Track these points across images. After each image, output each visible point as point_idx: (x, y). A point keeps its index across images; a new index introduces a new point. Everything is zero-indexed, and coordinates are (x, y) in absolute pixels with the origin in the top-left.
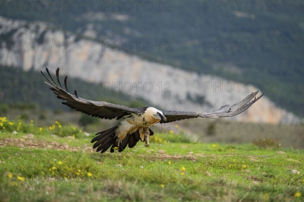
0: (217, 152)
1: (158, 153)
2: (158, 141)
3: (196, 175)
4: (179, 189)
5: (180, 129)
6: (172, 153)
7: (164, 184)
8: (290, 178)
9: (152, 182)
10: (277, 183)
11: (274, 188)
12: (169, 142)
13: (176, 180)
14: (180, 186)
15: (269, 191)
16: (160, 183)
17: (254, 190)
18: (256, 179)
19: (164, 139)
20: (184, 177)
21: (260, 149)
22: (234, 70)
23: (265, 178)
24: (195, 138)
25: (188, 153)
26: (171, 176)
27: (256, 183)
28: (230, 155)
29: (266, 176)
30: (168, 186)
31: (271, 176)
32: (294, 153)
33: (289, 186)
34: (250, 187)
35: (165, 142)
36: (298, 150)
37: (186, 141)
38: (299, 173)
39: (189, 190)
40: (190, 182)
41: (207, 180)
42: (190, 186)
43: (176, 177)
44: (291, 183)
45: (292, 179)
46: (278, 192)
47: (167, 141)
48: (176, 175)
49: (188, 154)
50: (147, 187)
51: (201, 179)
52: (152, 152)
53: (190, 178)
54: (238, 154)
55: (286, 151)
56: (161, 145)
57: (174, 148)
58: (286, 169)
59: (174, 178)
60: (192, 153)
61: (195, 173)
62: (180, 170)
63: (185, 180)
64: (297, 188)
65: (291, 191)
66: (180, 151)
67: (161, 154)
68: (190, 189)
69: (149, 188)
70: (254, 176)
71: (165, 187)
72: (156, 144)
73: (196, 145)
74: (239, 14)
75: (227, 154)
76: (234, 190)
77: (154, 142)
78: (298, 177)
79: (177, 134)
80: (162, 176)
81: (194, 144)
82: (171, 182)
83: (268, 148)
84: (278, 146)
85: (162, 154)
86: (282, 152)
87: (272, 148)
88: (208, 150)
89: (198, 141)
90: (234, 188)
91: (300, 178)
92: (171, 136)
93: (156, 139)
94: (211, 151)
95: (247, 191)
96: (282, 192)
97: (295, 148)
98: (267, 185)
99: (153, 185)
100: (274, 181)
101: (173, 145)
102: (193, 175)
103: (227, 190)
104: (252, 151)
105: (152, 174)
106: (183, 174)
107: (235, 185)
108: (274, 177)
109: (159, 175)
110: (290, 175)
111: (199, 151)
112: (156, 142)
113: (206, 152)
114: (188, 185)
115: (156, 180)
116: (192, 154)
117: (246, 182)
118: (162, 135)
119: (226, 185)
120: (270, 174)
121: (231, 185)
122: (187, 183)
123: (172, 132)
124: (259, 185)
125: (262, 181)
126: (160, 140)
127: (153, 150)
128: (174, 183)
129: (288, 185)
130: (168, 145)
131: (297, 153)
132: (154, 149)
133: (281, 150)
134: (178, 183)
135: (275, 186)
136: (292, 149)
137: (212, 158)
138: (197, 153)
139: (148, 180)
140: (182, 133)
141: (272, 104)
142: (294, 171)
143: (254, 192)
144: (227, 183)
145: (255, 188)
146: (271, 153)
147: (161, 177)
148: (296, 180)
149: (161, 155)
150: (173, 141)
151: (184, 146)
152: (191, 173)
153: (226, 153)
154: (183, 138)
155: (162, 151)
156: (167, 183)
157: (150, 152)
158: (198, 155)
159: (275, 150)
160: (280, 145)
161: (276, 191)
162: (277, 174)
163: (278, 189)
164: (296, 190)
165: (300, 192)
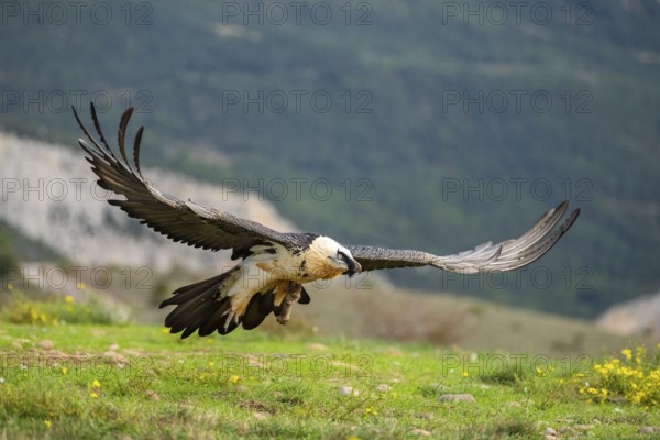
0: (172, 345)
1: (38, 347)
2: (39, 320)
3: (126, 398)
4: (87, 430)
5: (89, 292)
6: (70, 347)
7: (52, 418)
8: (337, 406)
9: (24, 415)
10: (308, 417)
11: (301, 428)
12: (63, 323)
13: (78, 411)
14: (88, 424)
15: (291, 435)
16: (44, 417)
17: (256, 433)
18: (260, 408)
19: (53, 316)
20: (97, 402)
21: (271, 339)
22: (211, 157)
23: (282, 405)
24: (122, 313)
25: (106, 347)
26: (66, 400)
27: (261, 417)
28: (201, 353)
29: (284, 401)
30: (60, 423)
31: (295, 401)
32: (347, 348)
33: (336, 423)
34: (246, 426)
35: (55, 322)
36: (355, 342)
37: (103, 320)
38: (356, 393)
39: (109, 433)
40: (112, 415)
41: (148, 409)
42: (111, 424)
43: (80, 403)
44: (339, 416)
45: (342, 408)
46: (309, 437)
47: (59, 321)
48: (79, 399)
49: (107, 350)
50: (13, 426)
51: (136, 408)
52: (26, 346)
53: (112, 404)
54: (221, 351)
55: (328, 344)
56: (44, 330)
57: (75, 337)
58: (330, 384)
59: (76, 406)
60: (116, 347)
61: (123, 394)
62: (89, 385)
63: (98, 410)
64: (353, 428)
65: (339, 435)
66: (88, 343)
67: (45, 349)
68: (111, 430)
69: (17, 428)
70: (257, 402)
71: (54, 426)
72: (35, 327)
73: (126, 330)
74: (225, 31)
75: (196, 351)
76: (212, 431)
77: (30, 323)
78: (355, 404)
79: (83, 304)
80: (48, 402)
81: (121, 326)
82: (67, 415)
83: (289, 337)
84: (311, 333)
85: (48, 349)
86: (320, 347)
87: (297, 337)
88: (152, 341)
89: (130, 320)
90: (210, 427)
91: (359, 406)
92: (69, 309)
93: (35, 316)
94: (159, 343)
95: (240, 436)
97: (350, 336)
98: (286, 421)
99: (26, 422)
100: (300, 411)
101: (73, 329)
102: (118, 399)
103: (195, 432)
104: (251, 345)
105: (23, 396)
106: (94, 395)
107: (214, 422)
108: (301, 403)
109: (39, 397)
110: (338, 399)
111: (132, 344)
112: (34, 323)
113: (147, 345)
114: (107, 421)
115: (32, 411)
116: (117, 351)
117: (239, 415)
118: (49, 305)
119: (192, 421)
120: (294, 396)
121: (203, 422)
122: (104, 417)
123: (70, 299)
124: (267, 422)
125: (273, 412)
126: (44, 318)
127: (27, 341)
128: (75, 415)
129: (334, 420)
130: (61, 328)
131: (353, 348)
132: (29, 338)
133: (319, 342)
134: (84, 416)
135: (303, 423)
136: (343, 339)
137: (161, 358)
138: (128, 347)
139: (16, 410)
140: (93, 302)
142: (347, 389)
143: (256, 437)
144: (195, 417)
145: (259, 429)
146: (296, 349)
147: (44, 402)
148: (351, 410)
149: (44, 352)
150: (73, 320)
151: (98, 332)
152: (114, 394)
153: (194, 347)
154: (95, 313)
155: (47, 342)
156: (58, 418)
157: (20, 346)
158: (130, 352)
159: (304, 341)
160: (316, 329)
161: (306, 436)
162: (308, 396)
163: (310, 430)
164: (351, 433)
165: (359, 437)
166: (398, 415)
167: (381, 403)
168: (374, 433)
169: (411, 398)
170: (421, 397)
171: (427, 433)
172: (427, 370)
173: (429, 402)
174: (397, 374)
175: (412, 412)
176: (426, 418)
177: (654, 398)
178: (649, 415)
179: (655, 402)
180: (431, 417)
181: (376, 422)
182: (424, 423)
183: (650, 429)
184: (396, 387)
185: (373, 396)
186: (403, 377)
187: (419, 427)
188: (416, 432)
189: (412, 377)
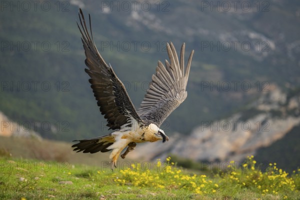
8: (18, 185)
10: (6, 190)
11: (3, 194)
31: (1, 183)
36: (27, 160)
38: (26, 180)
44: (19, 189)
45: (20, 186)
46: (7, 198)
55: (15, 161)
58: (15, 177)
64: (24, 194)
65: (19, 197)
78: (25, 184)
84: (9, 156)
87: (3, 158)
91: (27, 185)
96: (11, 198)
97: (24, 158)
100: (4, 187)
108: (4, 184)
110: (19, 183)
120: (1, 181)
129: (17, 191)
133: (12, 160)
135: (4, 192)
136: (22, 158)
141: (6, 118)
142: (22, 179)
148: (24, 187)
159: (6, 159)
160: (11, 155)
161: (5, 197)
162: (7, 181)
163: (7, 195)
164: (23, 196)
165: (26, 198)
166: (42, 189)
167: (36, 185)
168: (33, 196)
169: (48, 182)
170: (52, 182)
171: (54, 197)
172: (54, 171)
173: (55, 184)
174: (42, 173)
175: (48, 188)
176: (54, 191)
177: (143, 184)
178: (141, 190)
179: (143, 185)
180: (56, 190)
181: (33, 192)
182: (52, 192)
183: (141, 195)
184: (42, 178)
185: (33, 182)
186: (45, 174)
187: (51, 194)
188: (49, 196)
189: (48, 174)
